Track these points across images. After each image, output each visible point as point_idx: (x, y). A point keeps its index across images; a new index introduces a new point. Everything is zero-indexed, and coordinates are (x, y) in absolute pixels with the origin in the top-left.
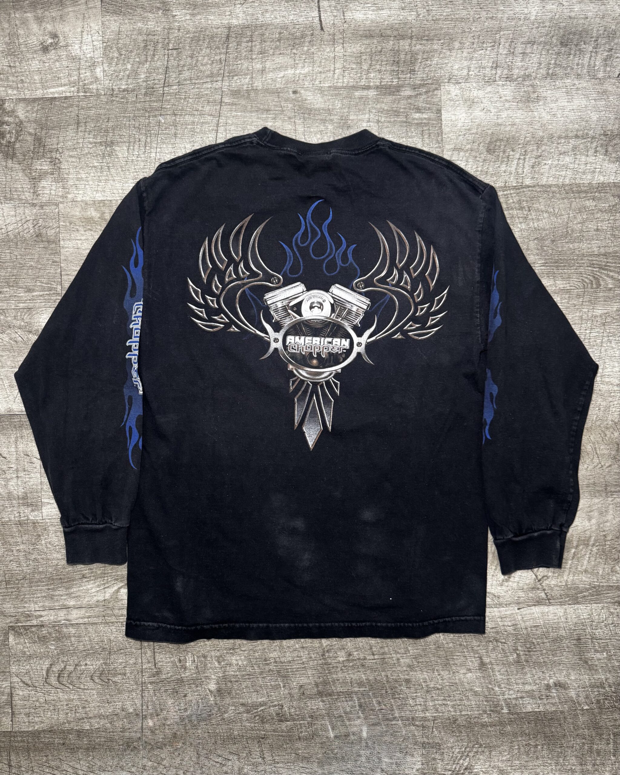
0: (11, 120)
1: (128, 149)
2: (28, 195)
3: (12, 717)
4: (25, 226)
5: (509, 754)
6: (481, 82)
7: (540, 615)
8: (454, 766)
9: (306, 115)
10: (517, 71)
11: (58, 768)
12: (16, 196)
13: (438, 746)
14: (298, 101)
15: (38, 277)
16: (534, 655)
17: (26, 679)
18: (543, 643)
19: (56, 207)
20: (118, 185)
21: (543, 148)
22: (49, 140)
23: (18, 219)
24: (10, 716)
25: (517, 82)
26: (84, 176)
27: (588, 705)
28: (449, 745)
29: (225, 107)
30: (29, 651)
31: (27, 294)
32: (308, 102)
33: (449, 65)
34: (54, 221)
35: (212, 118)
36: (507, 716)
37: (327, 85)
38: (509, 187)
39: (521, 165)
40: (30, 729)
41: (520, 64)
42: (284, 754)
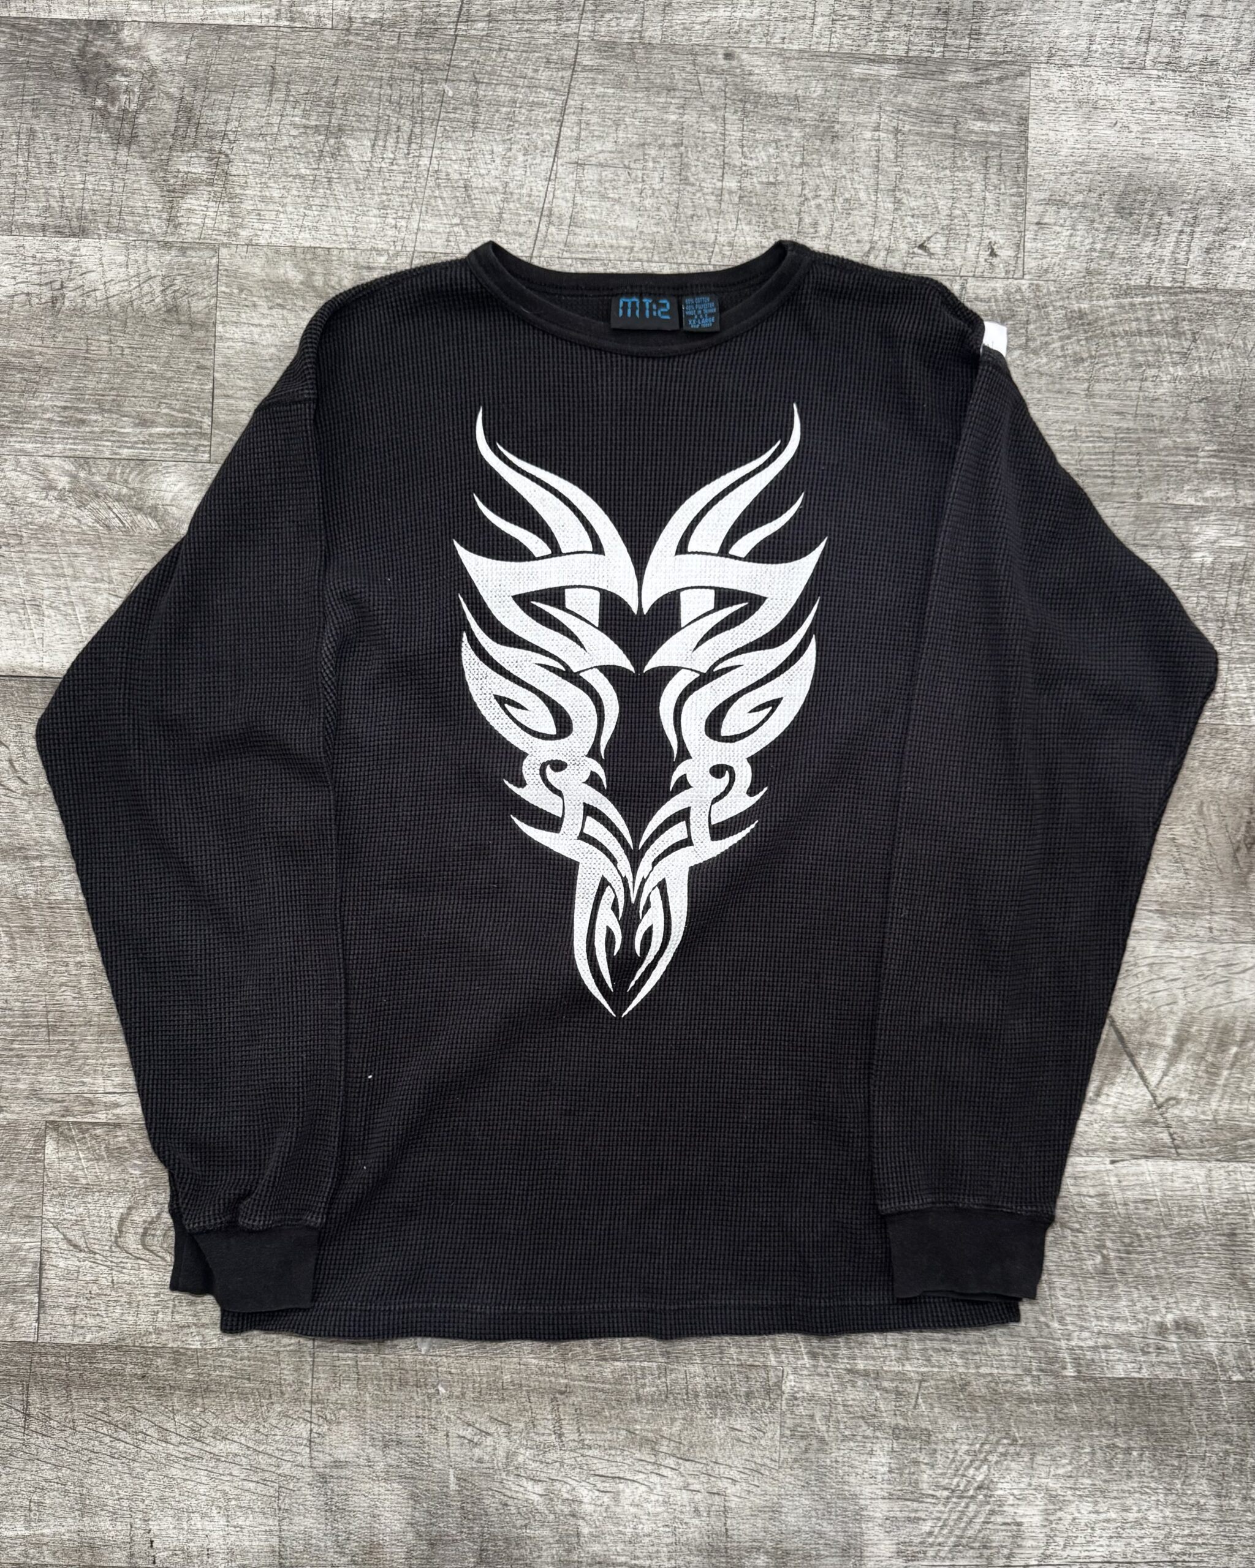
0: (132, 64)
1: (373, 145)
2: (156, 225)
3: (39, 1314)
4: (146, 288)
5: (1070, 1463)
6: (1115, 68)
7: (1156, 1178)
8: (956, 1480)
9: (748, 106)
10: (1191, 51)
11: (126, 1427)
12: (131, 224)
13: (925, 1437)
14: (736, 76)
15: (165, 397)
16: (1138, 1261)
17: (75, 1235)
18: (1159, 1237)
19: (212, 253)
20: (346, 218)
21: (1233, 213)
22: (210, 113)
23: (132, 272)
24: (36, 1310)
25: (1188, 74)
26: (276, 194)
27: (1242, 1373)
28: (949, 1435)
29: (582, 75)
30: (85, 1177)
31: (138, 430)
32: (755, 78)
33: (1051, 27)
34: (206, 282)
35: (552, 96)
36: (1071, 1383)
37: (796, 47)
38: (1157, 288)
39: (1183, 245)
40: (76, 1341)
41: (1197, 37)
42: (605, 1430)
